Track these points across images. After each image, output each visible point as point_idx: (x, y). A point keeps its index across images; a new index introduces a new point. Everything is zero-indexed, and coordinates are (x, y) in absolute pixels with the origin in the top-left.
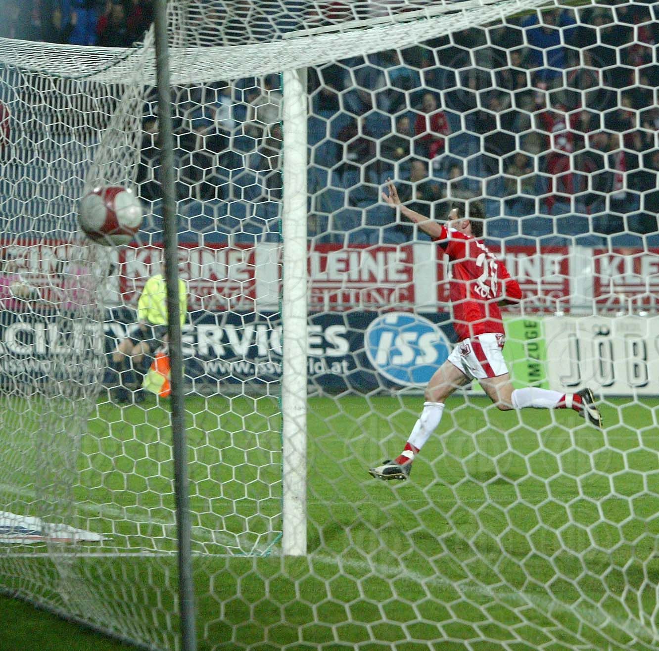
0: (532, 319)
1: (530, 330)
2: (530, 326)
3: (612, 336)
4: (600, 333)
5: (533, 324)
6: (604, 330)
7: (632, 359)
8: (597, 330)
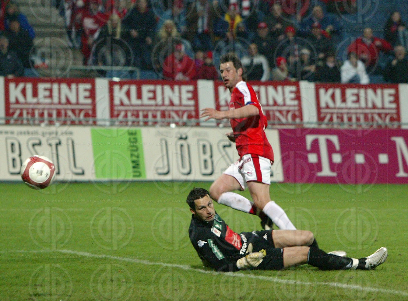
0: (133, 129)
1: (132, 137)
2: (131, 134)
3: (189, 141)
4: (181, 138)
5: (134, 132)
6: (184, 136)
7: (203, 157)
8: (179, 136)
